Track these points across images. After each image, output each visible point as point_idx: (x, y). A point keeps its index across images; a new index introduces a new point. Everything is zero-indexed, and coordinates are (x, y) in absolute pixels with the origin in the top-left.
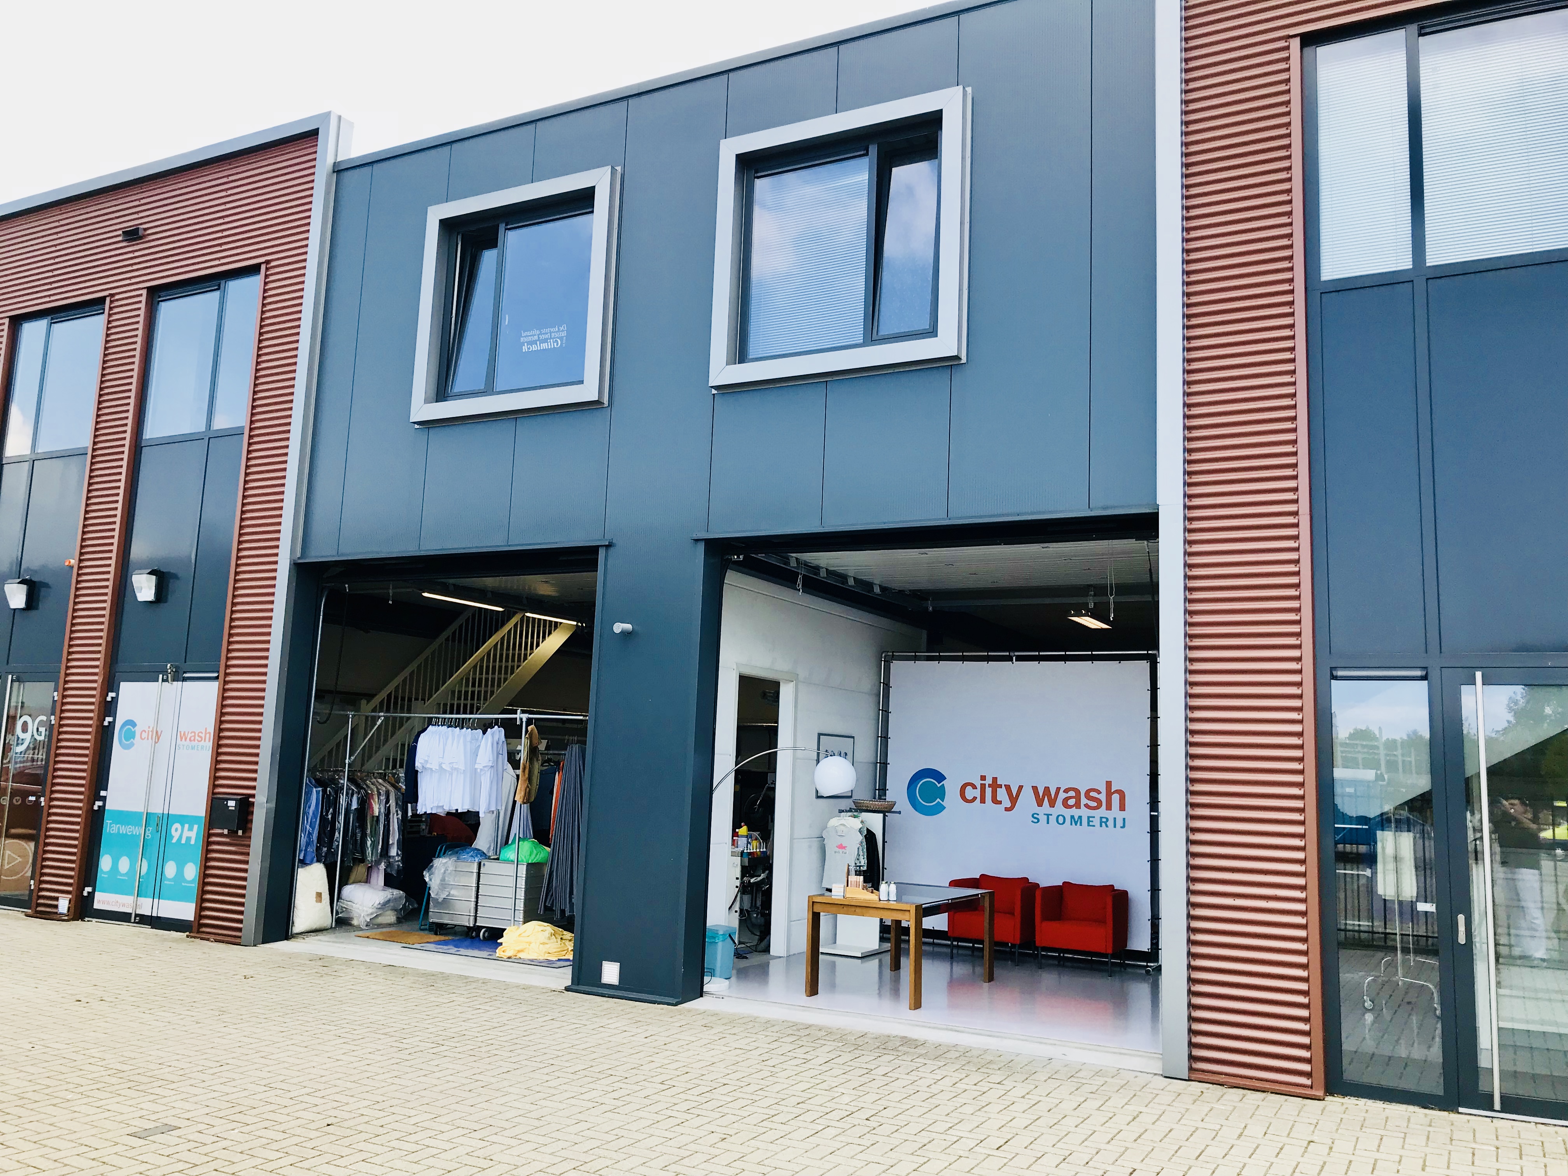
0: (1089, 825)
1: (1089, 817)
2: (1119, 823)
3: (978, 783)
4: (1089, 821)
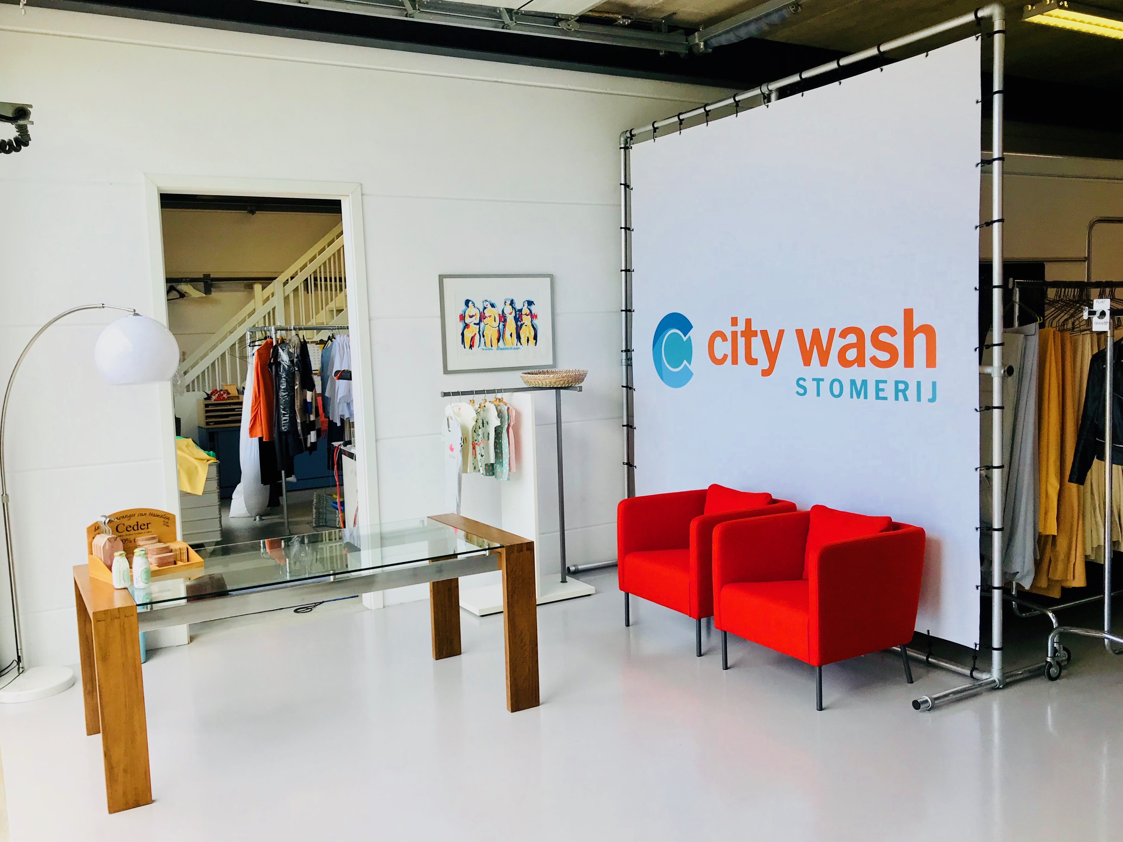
0: (878, 397)
1: (878, 382)
2: (926, 393)
3: (728, 331)
4: (878, 390)
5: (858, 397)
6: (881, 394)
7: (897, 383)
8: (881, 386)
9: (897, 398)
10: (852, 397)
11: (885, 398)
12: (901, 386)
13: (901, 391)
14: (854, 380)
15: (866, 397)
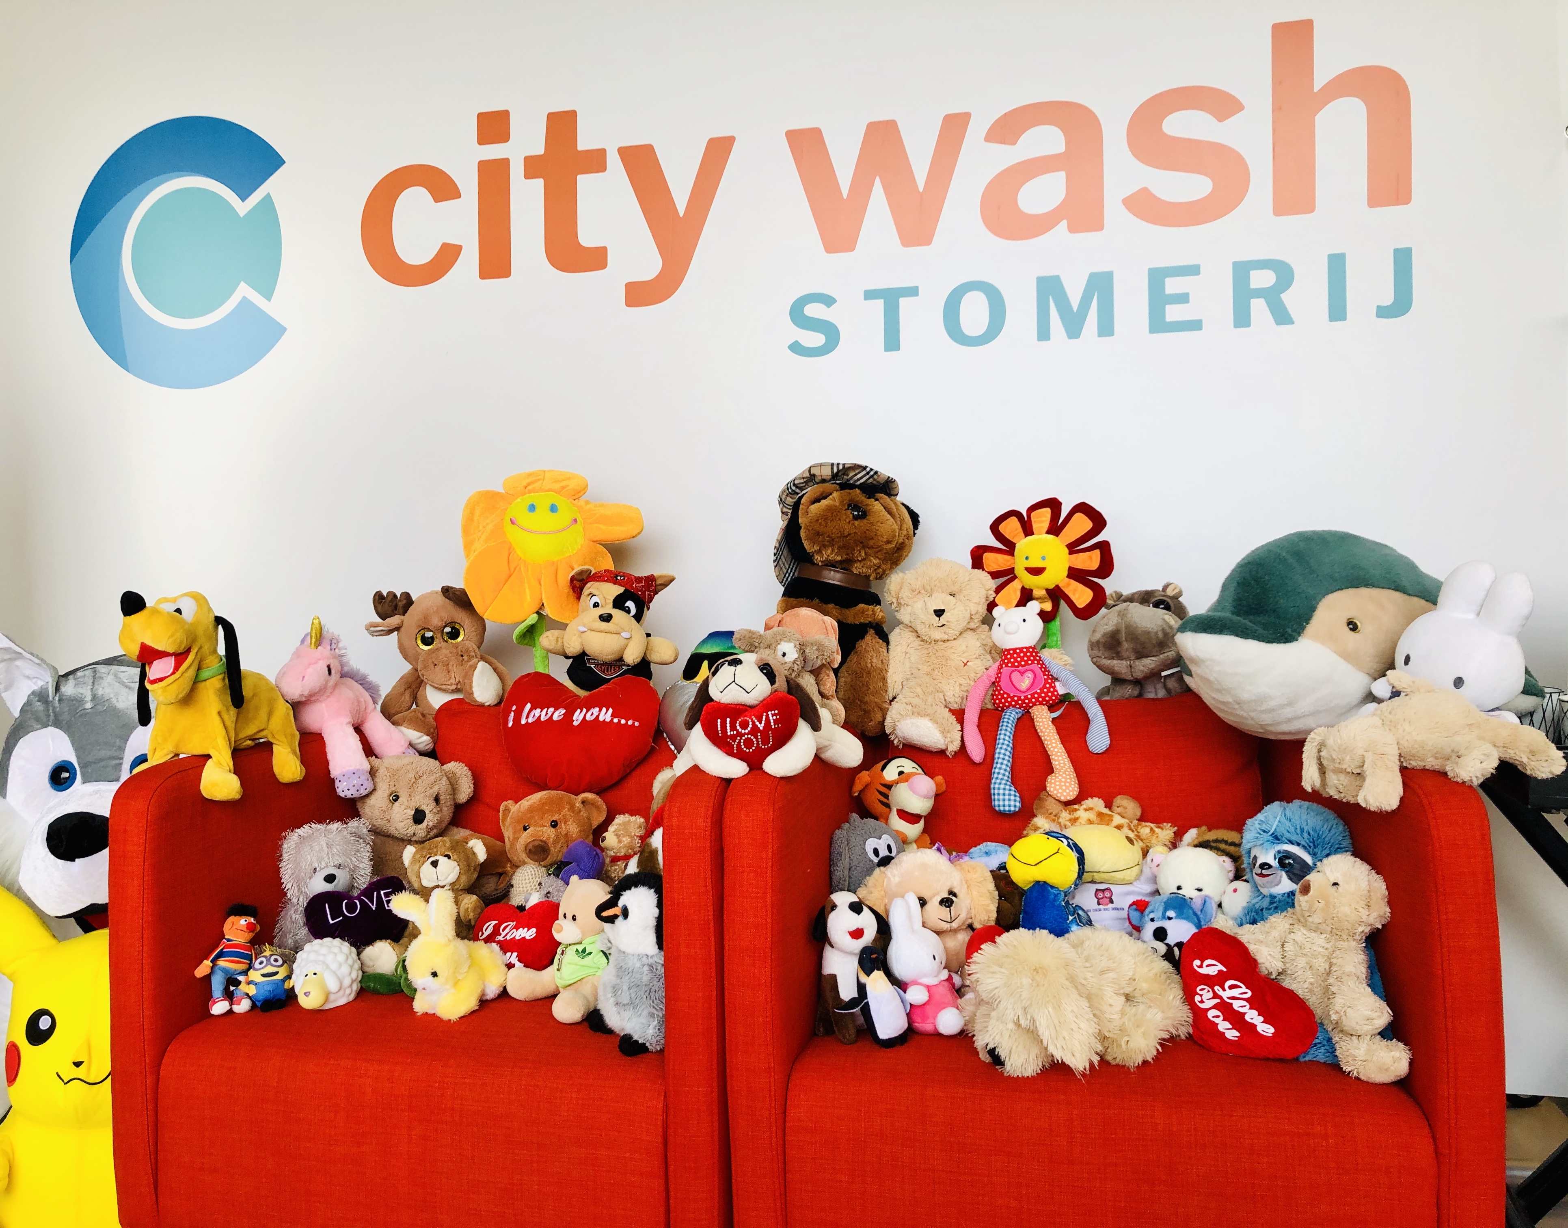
0: (1160, 325)
2: (1370, 290)
4: (1162, 301)
5: (1074, 329)
6: (1173, 313)
7: (1242, 270)
8: (1172, 285)
9: (1242, 319)
10: (1044, 334)
11: (1195, 325)
12: (1262, 279)
13: (1259, 293)
14: (1056, 280)
15: (1106, 328)
